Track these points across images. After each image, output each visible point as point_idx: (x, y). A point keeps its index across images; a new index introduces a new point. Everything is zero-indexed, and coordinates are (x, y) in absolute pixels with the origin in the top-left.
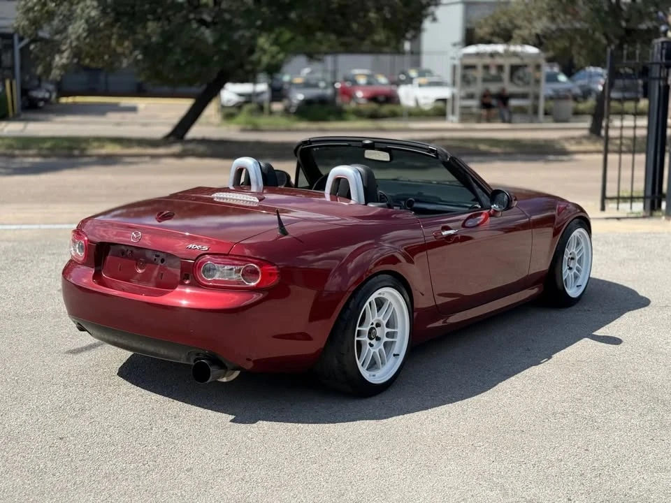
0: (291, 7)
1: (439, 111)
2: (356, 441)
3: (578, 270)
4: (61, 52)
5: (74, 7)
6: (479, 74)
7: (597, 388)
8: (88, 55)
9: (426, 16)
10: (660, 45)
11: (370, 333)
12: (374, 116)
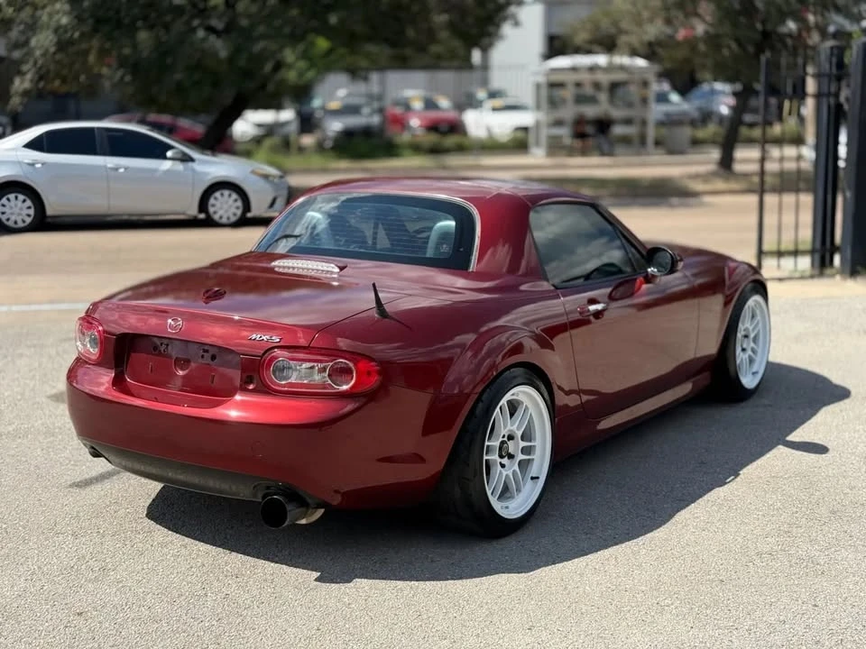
0: (329, 8)
1: (519, 143)
2: (496, 603)
3: (754, 351)
4: (21, 73)
5: (39, 13)
6: (568, 93)
7: (808, 515)
8: (58, 75)
9: (505, 19)
10: (828, 52)
11: (500, 448)
12: (435, 151)
